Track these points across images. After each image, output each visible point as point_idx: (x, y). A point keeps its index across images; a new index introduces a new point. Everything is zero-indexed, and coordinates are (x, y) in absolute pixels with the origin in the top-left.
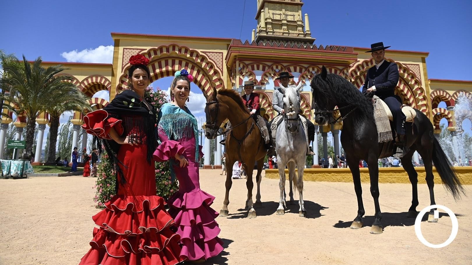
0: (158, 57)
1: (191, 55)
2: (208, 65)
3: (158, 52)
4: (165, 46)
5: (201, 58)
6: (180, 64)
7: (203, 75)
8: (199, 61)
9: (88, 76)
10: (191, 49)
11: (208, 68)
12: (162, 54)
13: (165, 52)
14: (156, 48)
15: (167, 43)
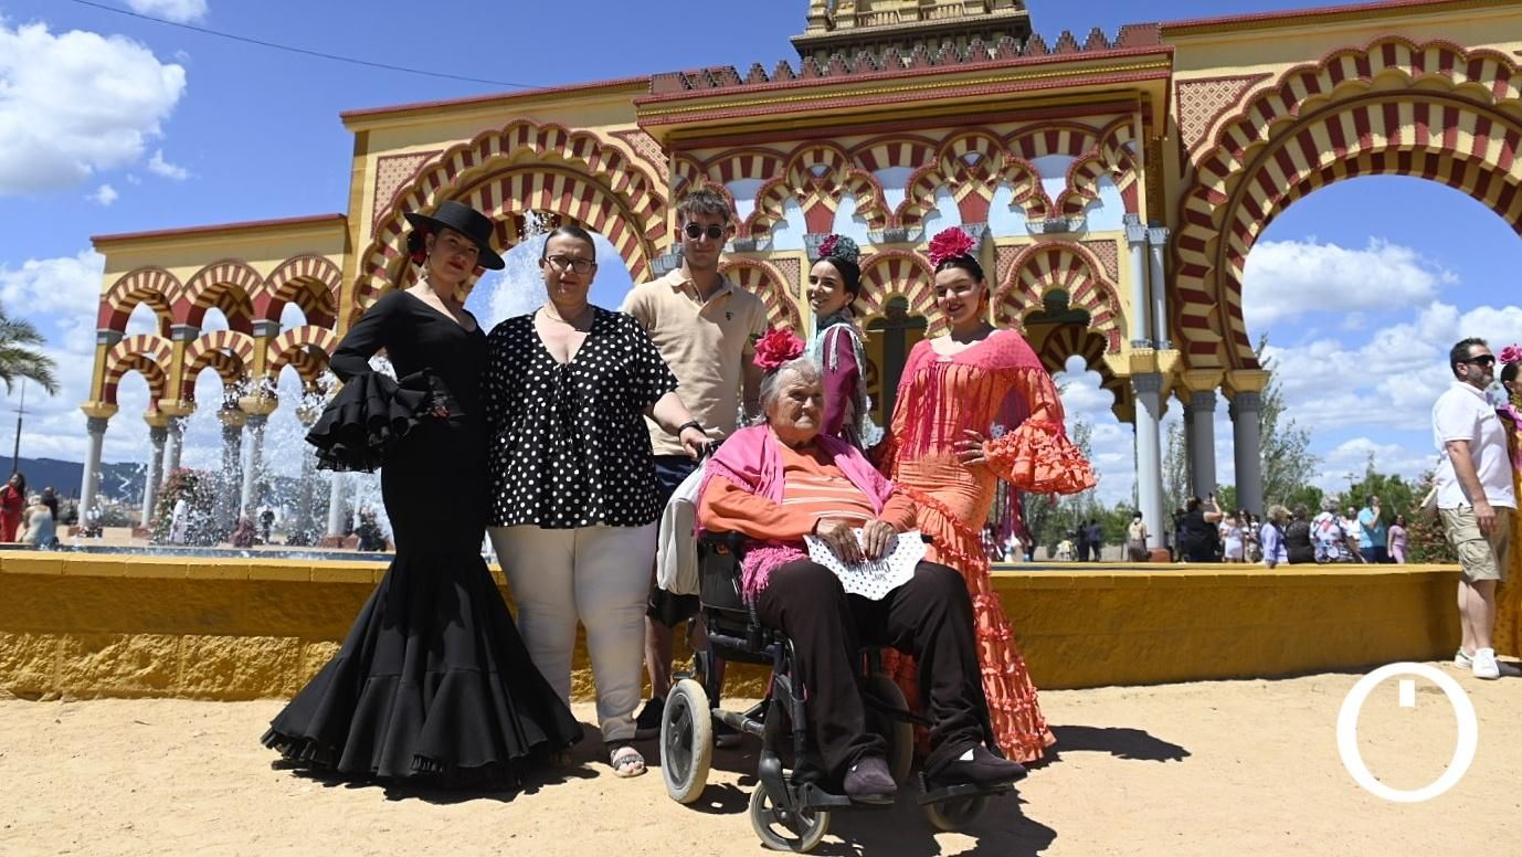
0: (478, 172)
1: (578, 152)
2: (630, 178)
3: (477, 156)
4: (494, 133)
5: (607, 156)
6: (548, 185)
7: (620, 215)
8: (602, 167)
9: (283, 261)
10: (574, 130)
11: (630, 191)
12: (488, 161)
13: (496, 154)
14: (468, 142)
15: (497, 120)
